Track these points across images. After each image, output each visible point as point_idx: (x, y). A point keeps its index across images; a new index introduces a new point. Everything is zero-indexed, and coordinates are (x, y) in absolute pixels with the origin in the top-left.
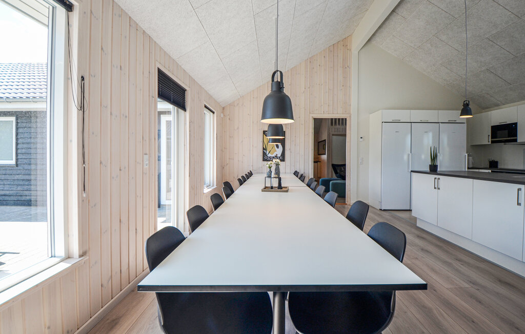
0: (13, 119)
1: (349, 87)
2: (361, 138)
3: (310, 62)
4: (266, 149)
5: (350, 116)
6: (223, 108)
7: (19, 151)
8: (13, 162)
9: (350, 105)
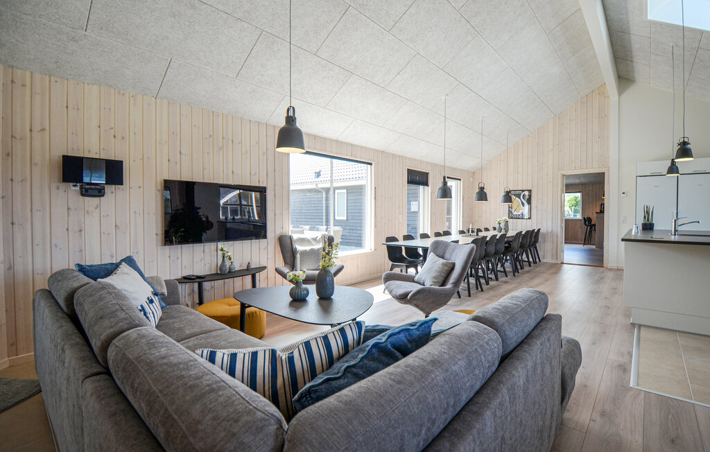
0: (345, 191)
1: (607, 137)
2: (624, 193)
3: (559, 118)
4: (511, 208)
5: (608, 170)
6: (474, 173)
7: (349, 208)
8: (345, 218)
9: (609, 158)
